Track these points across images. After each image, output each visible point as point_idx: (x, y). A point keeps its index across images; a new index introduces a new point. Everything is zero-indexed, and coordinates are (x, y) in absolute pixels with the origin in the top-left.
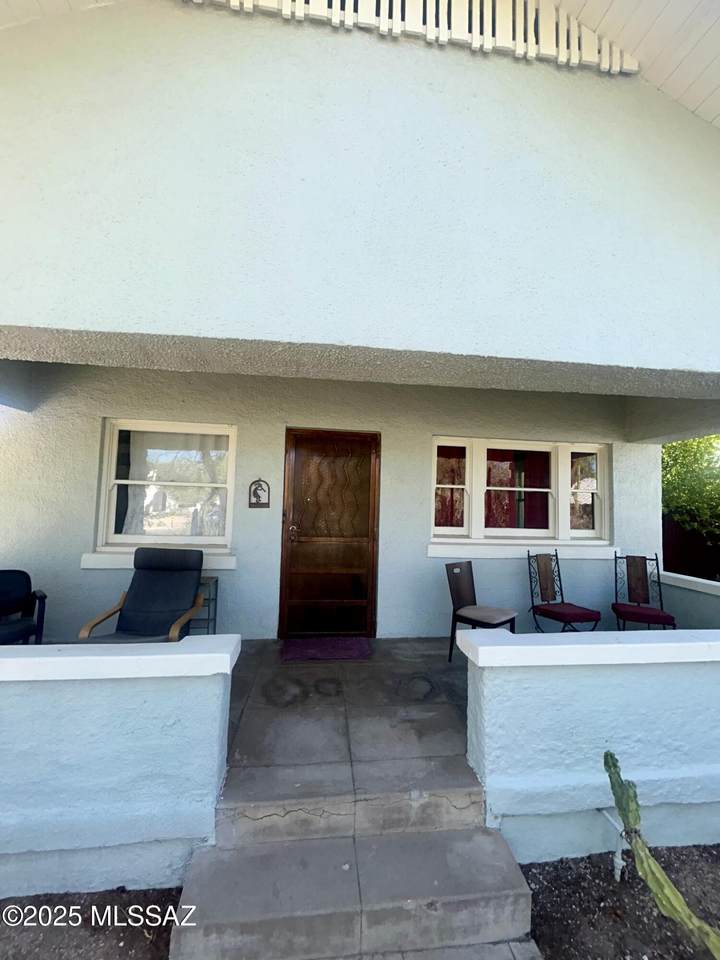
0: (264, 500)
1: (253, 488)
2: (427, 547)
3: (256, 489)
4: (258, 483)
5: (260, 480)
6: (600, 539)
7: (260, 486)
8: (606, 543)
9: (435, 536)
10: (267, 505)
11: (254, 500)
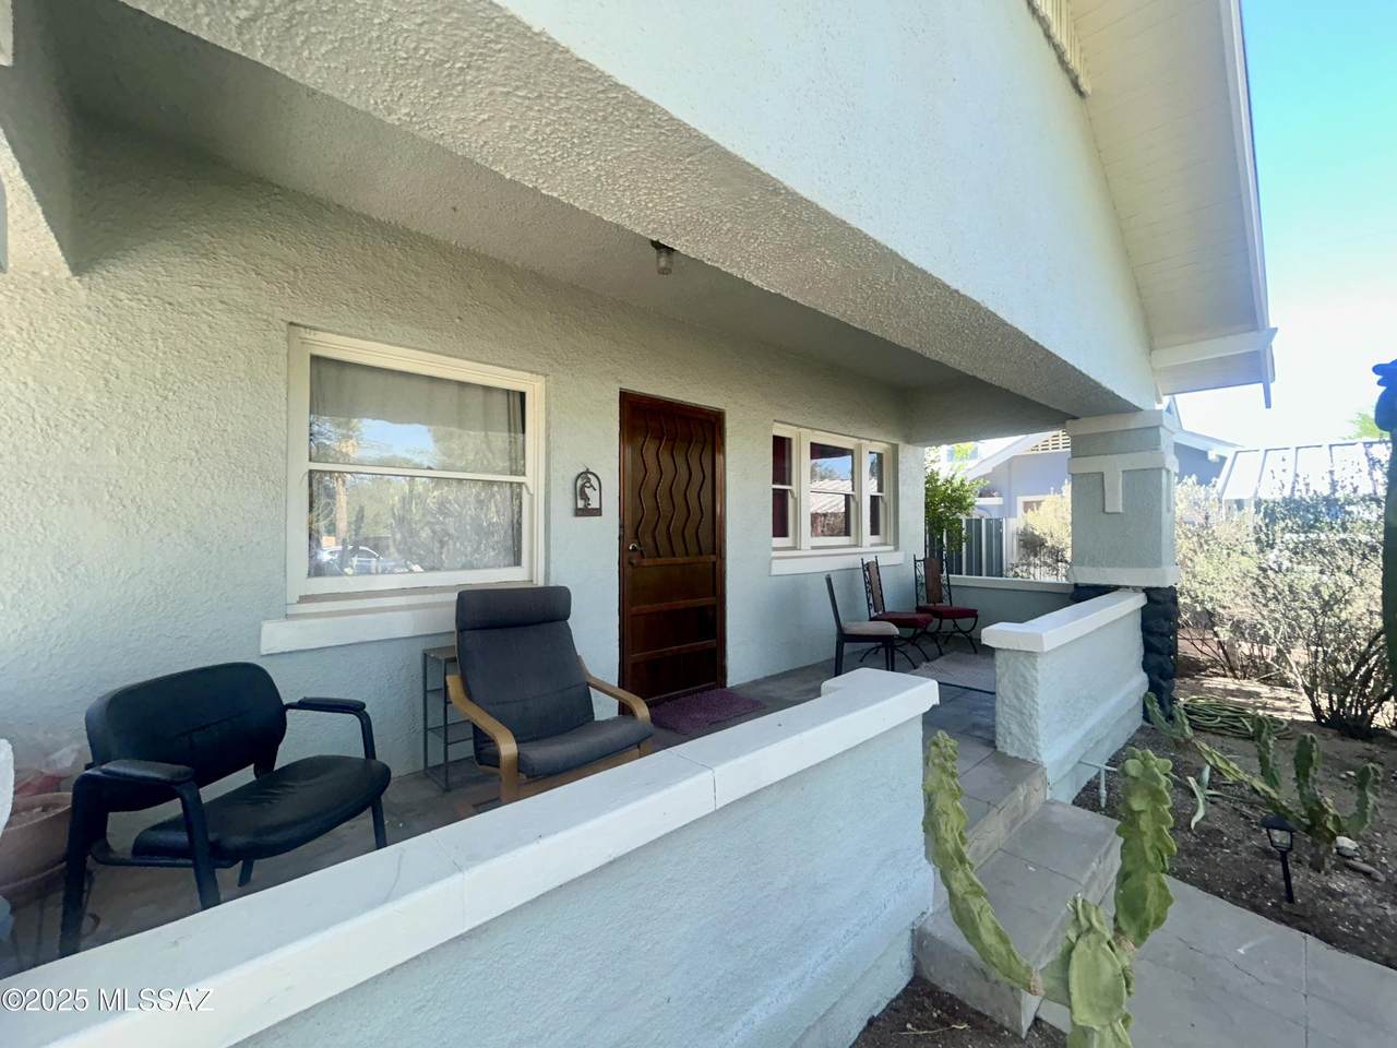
0: (594, 504)
1: (580, 483)
2: (770, 564)
3: (583, 486)
4: (585, 474)
5: (588, 472)
6: (885, 544)
7: (589, 480)
8: (892, 548)
9: (775, 549)
10: (598, 512)
11: (581, 504)
